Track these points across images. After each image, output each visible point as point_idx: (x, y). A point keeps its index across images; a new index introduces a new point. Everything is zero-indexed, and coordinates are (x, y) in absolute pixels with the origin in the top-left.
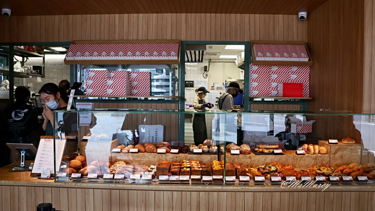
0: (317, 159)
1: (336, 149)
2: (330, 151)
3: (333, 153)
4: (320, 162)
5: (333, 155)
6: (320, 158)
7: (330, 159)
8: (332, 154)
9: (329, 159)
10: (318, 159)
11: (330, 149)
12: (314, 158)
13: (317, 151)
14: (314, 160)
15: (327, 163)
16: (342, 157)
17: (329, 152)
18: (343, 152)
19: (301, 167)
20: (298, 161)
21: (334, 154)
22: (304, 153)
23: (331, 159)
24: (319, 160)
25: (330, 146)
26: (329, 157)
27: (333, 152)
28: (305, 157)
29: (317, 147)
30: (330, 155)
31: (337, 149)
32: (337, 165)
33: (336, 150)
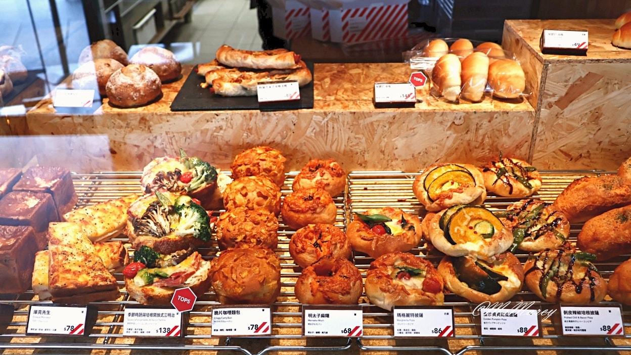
0: (473, 127)
1: (571, 83)
2: (542, 88)
3: (553, 100)
4: (487, 140)
5: (556, 109)
6: (485, 122)
7: (535, 127)
8: (550, 106)
9: (530, 131)
10: (477, 130)
11: (543, 81)
12: (457, 122)
13: (478, 85)
14: (456, 132)
15: (518, 147)
16: (596, 116)
17: (535, 92)
18: (606, 93)
19: (394, 163)
20: (376, 138)
21: (557, 103)
22: (409, 100)
23: (540, 128)
24: (481, 132)
25: (546, 68)
26: (531, 117)
27: (554, 95)
28: (414, 116)
29: (481, 63)
30: (538, 110)
31: (580, 79)
32: (566, 154)
33: (573, 86)
